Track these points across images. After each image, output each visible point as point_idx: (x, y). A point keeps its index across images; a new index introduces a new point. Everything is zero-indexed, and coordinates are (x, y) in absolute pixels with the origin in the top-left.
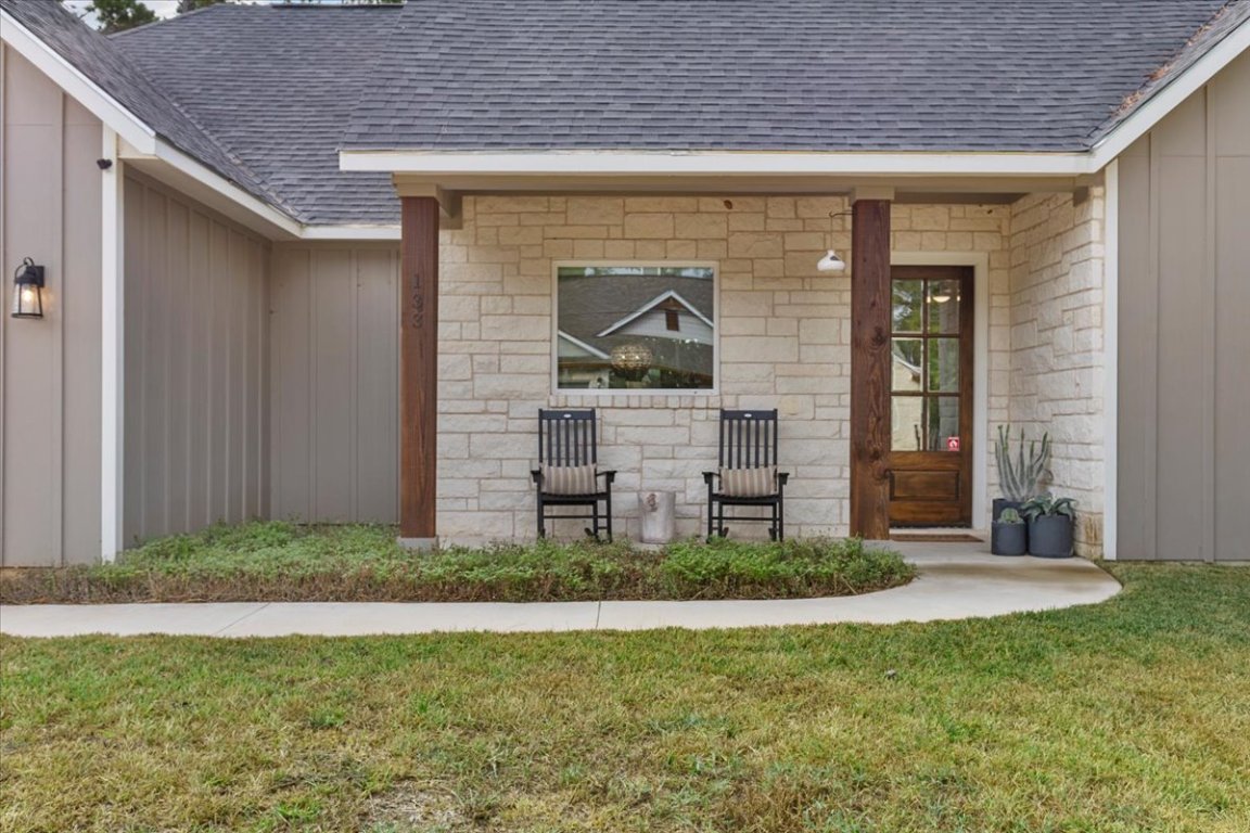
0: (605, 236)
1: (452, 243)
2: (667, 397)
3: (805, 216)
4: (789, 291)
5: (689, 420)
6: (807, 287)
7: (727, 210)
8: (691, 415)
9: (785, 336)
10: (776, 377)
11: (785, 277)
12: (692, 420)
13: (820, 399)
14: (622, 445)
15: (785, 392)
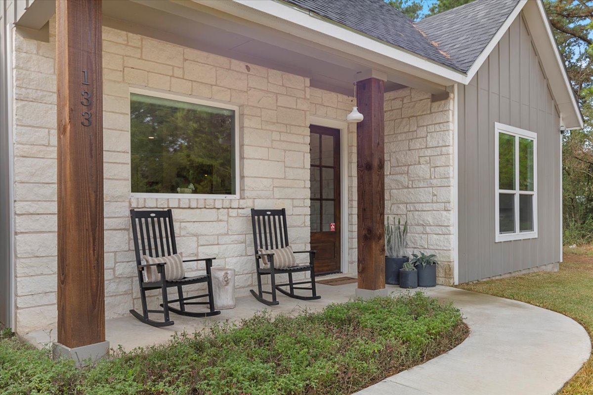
0: (171, 74)
1: (38, 53)
2: (215, 200)
3: (287, 85)
4: (280, 132)
5: (226, 217)
6: (289, 132)
7: (247, 72)
8: (228, 214)
9: (278, 161)
10: (274, 187)
11: (278, 123)
12: (229, 216)
13: (296, 203)
14: (184, 236)
15: (278, 197)
